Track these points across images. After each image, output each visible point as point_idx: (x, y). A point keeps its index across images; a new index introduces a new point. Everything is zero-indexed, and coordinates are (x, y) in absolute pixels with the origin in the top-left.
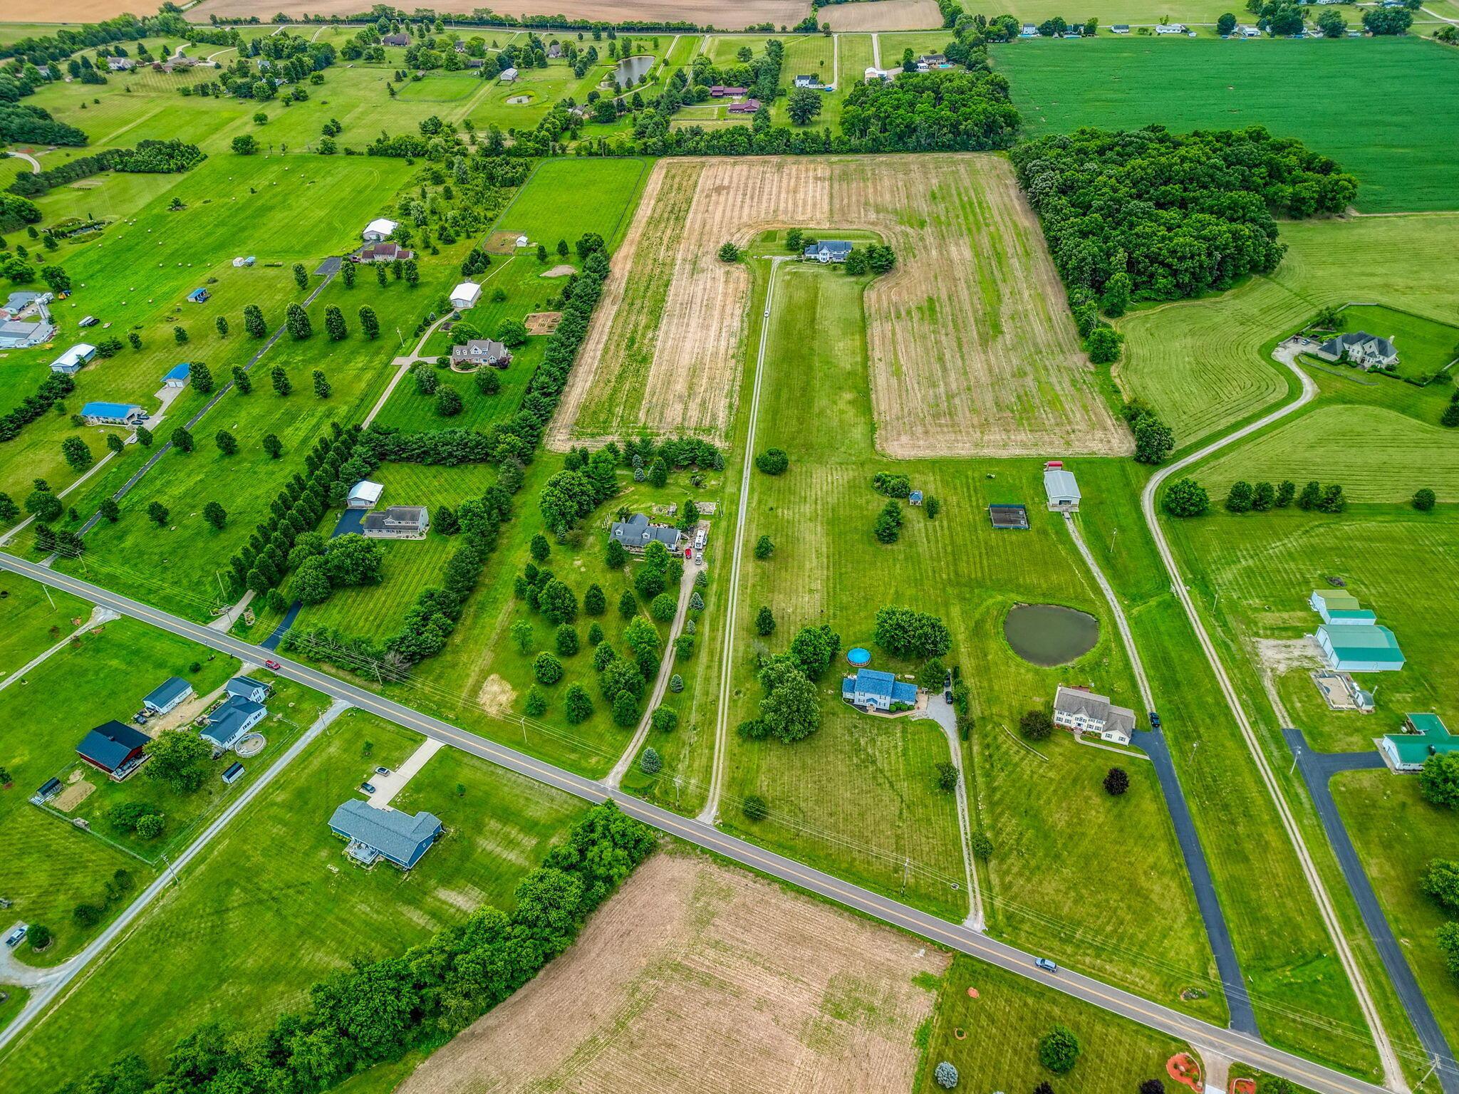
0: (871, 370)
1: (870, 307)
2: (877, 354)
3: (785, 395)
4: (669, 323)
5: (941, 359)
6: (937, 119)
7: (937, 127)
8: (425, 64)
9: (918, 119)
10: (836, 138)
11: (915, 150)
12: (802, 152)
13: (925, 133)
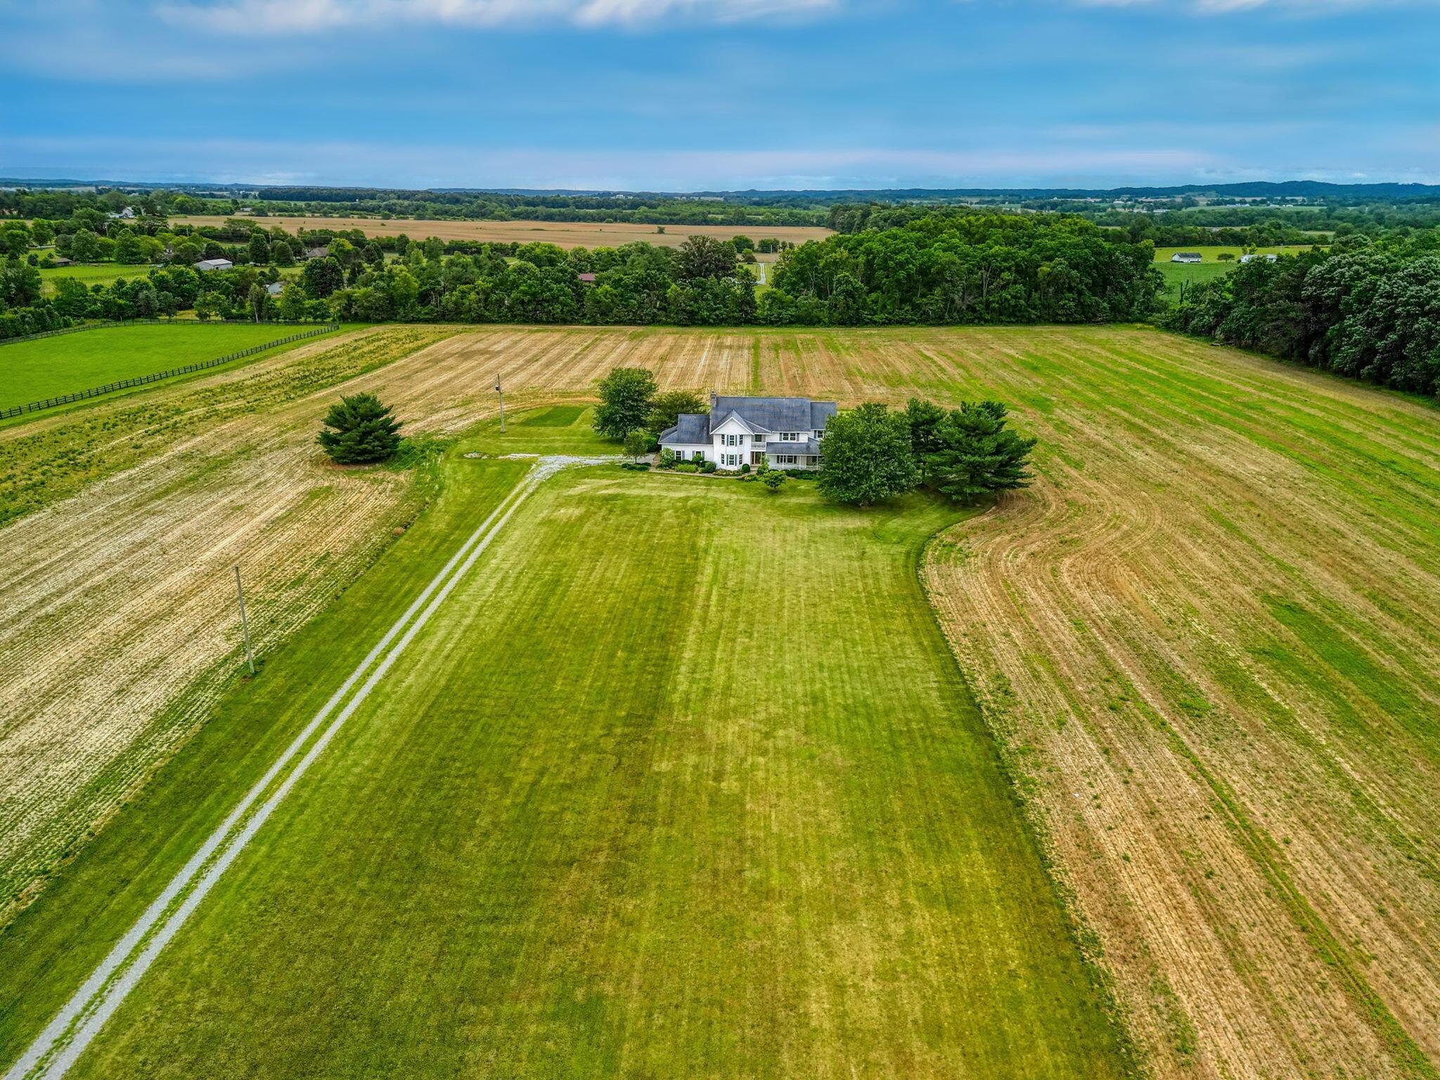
6: (984, 259)
7: (986, 275)
8: (82, 253)
9: (946, 257)
10: (768, 296)
11: (941, 318)
12: (691, 320)
13: (961, 284)
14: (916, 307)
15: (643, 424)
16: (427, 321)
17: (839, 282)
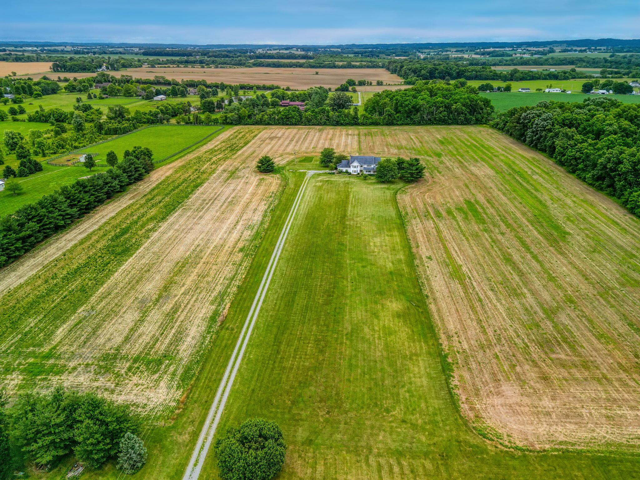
0: (421, 269)
1: (404, 208)
2: (424, 251)
3: (300, 301)
4: (180, 216)
5: (508, 259)
6: (434, 103)
7: (435, 108)
8: (111, 93)
9: (421, 102)
10: (362, 115)
11: (420, 123)
12: (338, 124)
13: (426, 112)
14: (412, 119)
15: (332, 162)
16: (251, 125)
17: (386, 111)
